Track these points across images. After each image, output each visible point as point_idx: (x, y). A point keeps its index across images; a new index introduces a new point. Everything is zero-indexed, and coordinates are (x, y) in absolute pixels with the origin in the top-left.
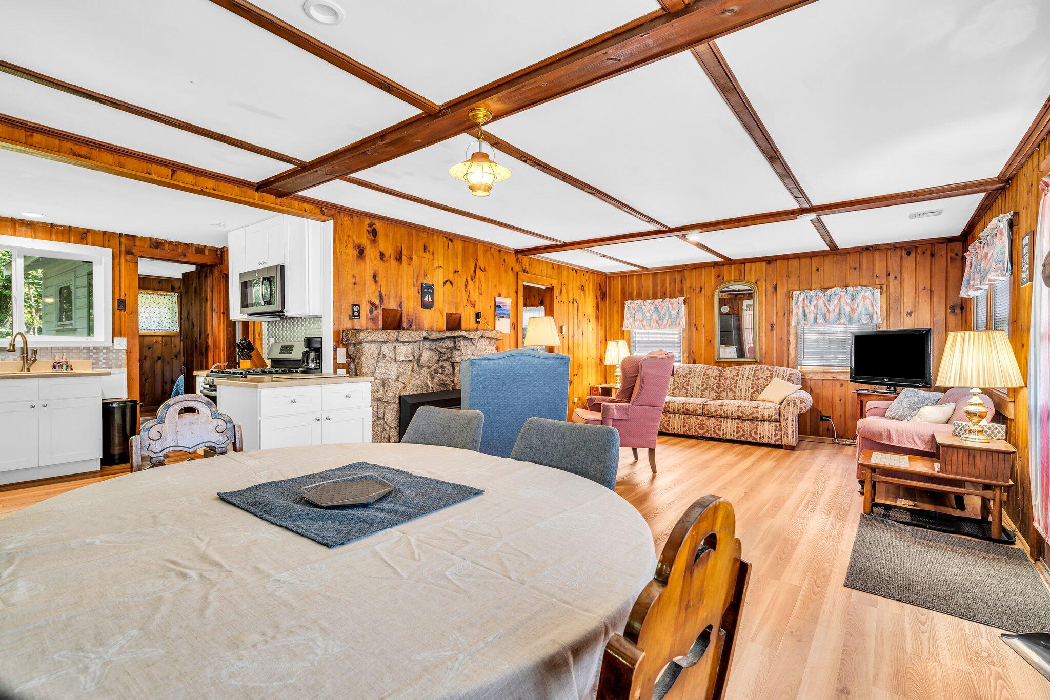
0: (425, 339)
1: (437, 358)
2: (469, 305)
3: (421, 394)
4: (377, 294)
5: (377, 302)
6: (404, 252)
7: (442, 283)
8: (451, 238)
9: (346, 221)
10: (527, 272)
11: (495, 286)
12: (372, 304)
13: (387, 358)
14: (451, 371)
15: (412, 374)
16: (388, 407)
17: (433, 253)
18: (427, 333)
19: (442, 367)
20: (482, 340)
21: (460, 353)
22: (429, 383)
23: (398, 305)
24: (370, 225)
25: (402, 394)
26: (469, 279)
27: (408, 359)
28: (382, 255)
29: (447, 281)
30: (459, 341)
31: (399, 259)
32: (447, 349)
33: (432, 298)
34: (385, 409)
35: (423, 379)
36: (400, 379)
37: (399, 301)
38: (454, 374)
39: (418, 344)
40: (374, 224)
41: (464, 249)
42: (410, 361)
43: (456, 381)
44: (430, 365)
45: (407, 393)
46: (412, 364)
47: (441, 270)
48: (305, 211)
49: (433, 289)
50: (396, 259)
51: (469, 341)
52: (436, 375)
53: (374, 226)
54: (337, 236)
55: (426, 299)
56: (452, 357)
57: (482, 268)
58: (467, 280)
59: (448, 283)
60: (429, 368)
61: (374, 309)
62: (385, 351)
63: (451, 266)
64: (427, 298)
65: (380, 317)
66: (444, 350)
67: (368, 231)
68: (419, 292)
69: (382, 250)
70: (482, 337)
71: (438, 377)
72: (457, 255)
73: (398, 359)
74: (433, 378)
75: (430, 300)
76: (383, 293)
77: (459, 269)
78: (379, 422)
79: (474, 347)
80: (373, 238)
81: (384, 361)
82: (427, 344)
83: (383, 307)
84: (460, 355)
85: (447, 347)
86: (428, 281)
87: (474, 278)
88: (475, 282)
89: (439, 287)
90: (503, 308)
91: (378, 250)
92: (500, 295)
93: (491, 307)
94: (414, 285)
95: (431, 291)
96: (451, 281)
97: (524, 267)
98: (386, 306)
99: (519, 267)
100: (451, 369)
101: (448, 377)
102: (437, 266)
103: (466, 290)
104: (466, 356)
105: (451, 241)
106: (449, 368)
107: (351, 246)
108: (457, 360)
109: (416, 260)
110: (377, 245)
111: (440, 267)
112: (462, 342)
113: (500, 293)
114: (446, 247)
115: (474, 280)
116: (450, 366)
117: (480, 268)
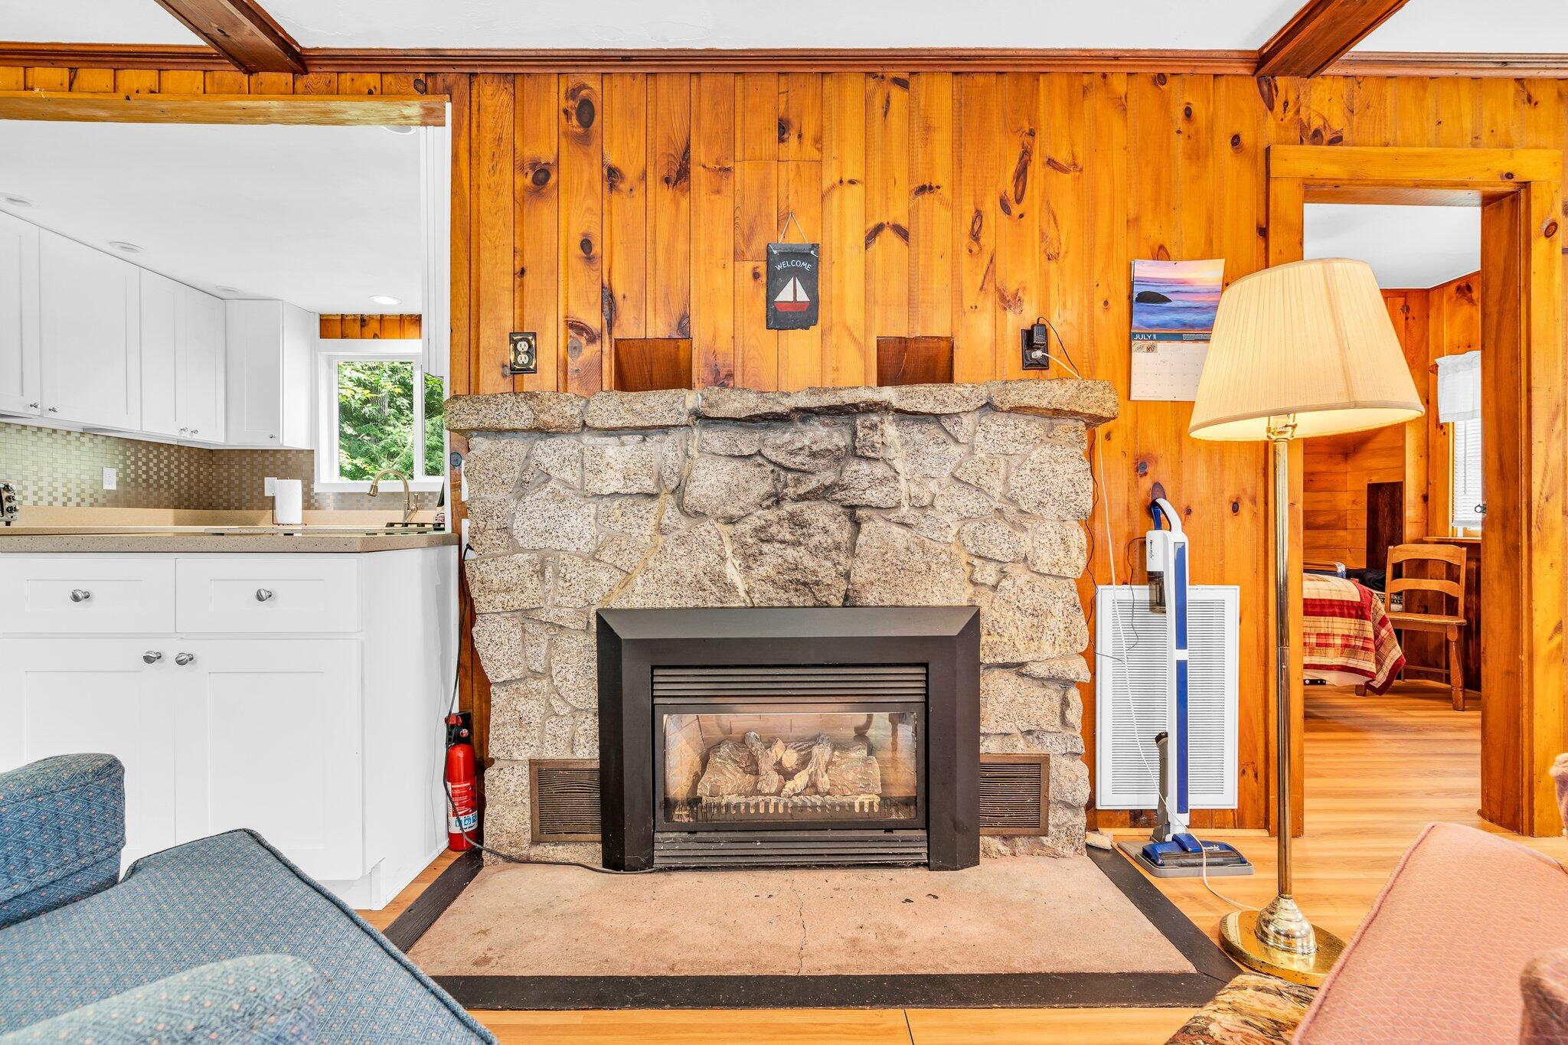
0: (701, 418)
1: (766, 487)
2: (989, 303)
3: (697, 608)
4: (595, 295)
5: (594, 320)
6: (699, 154)
7: (855, 235)
8: (896, 73)
9: (493, 98)
10: (1336, 140)
11: (1133, 223)
12: (577, 326)
13: (552, 484)
14: (843, 536)
15: (660, 539)
16: (564, 641)
17: (818, 140)
18: (705, 399)
19: (797, 522)
20: (996, 424)
21: (880, 470)
22: (733, 572)
23: (675, 323)
24: (572, 94)
25: (615, 604)
26: (991, 207)
27: (635, 490)
28: (613, 176)
29: (879, 228)
30: (873, 427)
31: (679, 176)
32: (814, 455)
33: (812, 290)
34: (552, 644)
35: (705, 560)
36: (606, 556)
37: (676, 311)
38: (852, 551)
39: (675, 436)
40: (584, 87)
41: (961, 106)
42: (652, 496)
43: (861, 573)
44: (734, 511)
45: (637, 603)
46: (655, 505)
47: (858, 189)
48: (370, 93)
49: (815, 262)
50: (667, 181)
51: (932, 428)
52: (766, 548)
53: (584, 93)
54: (464, 145)
55: (785, 295)
56: (844, 488)
57: (1063, 157)
58: (979, 215)
59: (888, 233)
60: (731, 521)
61: (583, 341)
62: (545, 460)
63: (900, 173)
64: (791, 293)
65: (608, 365)
66: (799, 459)
67: (566, 112)
68: (756, 276)
69: (613, 159)
70: (989, 407)
71: (772, 558)
72: (928, 129)
73: (594, 486)
74: (749, 559)
75: (803, 296)
76: (619, 291)
77: (942, 178)
78: (534, 684)
79: (954, 449)
80: (580, 130)
81: (543, 494)
82: (717, 439)
83: (617, 334)
84: (883, 481)
85: (815, 448)
86: (797, 235)
87: (1019, 201)
88: (1021, 216)
89: (847, 250)
90: (1176, 301)
91: (597, 162)
92: (1161, 253)
93: (1106, 303)
94: (738, 256)
95: (807, 266)
96: (904, 223)
97: (1317, 123)
98: (629, 327)
99: (1279, 126)
100: (841, 529)
101: (826, 558)
102: (837, 179)
103: (975, 249)
104: (919, 484)
105: (903, 84)
106: (833, 527)
107: (507, 166)
108: (873, 496)
109: (744, 173)
110: (594, 149)
111: (852, 182)
112: (891, 430)
113: (1161, 247)
114: (878, 110)
115: (1016, 210)
116: (834, 517)
117: (1051, 163)
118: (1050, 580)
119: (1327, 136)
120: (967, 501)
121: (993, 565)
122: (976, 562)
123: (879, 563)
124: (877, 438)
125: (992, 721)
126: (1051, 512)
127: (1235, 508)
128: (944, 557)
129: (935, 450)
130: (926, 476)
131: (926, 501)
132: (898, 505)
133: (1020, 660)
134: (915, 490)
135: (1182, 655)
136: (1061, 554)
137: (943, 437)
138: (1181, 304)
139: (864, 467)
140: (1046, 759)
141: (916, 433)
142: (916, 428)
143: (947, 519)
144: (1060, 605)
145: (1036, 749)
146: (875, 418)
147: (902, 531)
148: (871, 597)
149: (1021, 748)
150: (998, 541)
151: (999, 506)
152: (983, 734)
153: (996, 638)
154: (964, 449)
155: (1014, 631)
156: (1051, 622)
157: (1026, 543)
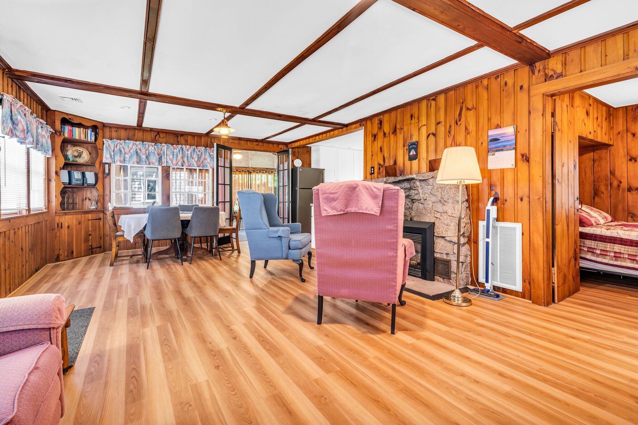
4: (382, 158)
5: (382, 163)
6: (398, 126)
7: (425, 137)
8: (433, 97)
10: (559, 76)
12: (380, 165)
17: (418, 118)
21: (416, 192)
23: (394, 162)
24: (379, 120)
26: (453, 124)
28: (385, 134)
29: (429, 135)
31: (395, 132)
33: (416, 152)
37: (394, 159)
38: (412, 209)
40: (381, 118)
41: (446, 100)
47: (425, 127)
48: (355, 128)
49: (417, 145)
50: (393, 133)
53: (381, 120)
55: (411, 153)
57: (470, 106)
58: (450, 126)
59: (431, 135)
61: (381, 167)
63: (434, 121)
64: (413, 152)
65: (385, 171)
67: (378, 123)
68: (407, 150)
69: (385, 131)
72: (439, 109)
75: (415, 153)
76: (385, 157)
77: (442, 119)
80: (380, 127)
83: (385, 165)
84: (417, 194)
85: (405, 188)
86: (414, 139)
87: (460, 121)
88: (460, 124)
89: (423, 141)
90: (502, 140)
91: (382, 132)
92: (498, 126)
93: (482, 143)
94: (404, 146)
95: (415, 146)
96: (434, 132)
97: (551, 73)
98: (387, 164)
99: (536, 79)
100: (410, 204)
101: (408, 210)
102: (421, 125)
103: (450, 135)
104: (424, 194)
105: (434, 100)
106: (409, 204)
107: (371, 136)
108: (416, 197)
109: (405, 128)
110: (382, 130)
111: (424, 125)
112: (418, 183)
113: (498, 125)
114: (429, 107)
115: (459, 124)
116: (409, 202)
117: (468, 109)
118: (451, 217)
119: (555, 76)
120: (434, 199)
121: (439, 213)
122: (436, 212)
123: (416, 212)
124: (415, 185)
125: (438, 249)
126: (450, 201)
127: (522, 200)
128: (429, 211)
129: (426, 187)
130: (425, 193)
131: (425, 198)
132: (421, 200)
133: (443, 236)
134: (423, 196)
135: (487, 240)
136: (454, 211)
137: (428, 184)
138: (503, 140)
139: (413, 191)
140: (450, 261)
141: (422, 183)
142: (422, 182)
143: (430, 202)
144: (453, 224)
145: (449, 258)
146: (415, 181)
147: (422, 205)
148: (415, 219)
149: (445, 257)
150: (439, 207)
151: (440, 199)
152: (436, 252)
153: (438, 230)
154: (432, 187)
155: (442, 229)
156: (450, 227)
157: (446, 208)
